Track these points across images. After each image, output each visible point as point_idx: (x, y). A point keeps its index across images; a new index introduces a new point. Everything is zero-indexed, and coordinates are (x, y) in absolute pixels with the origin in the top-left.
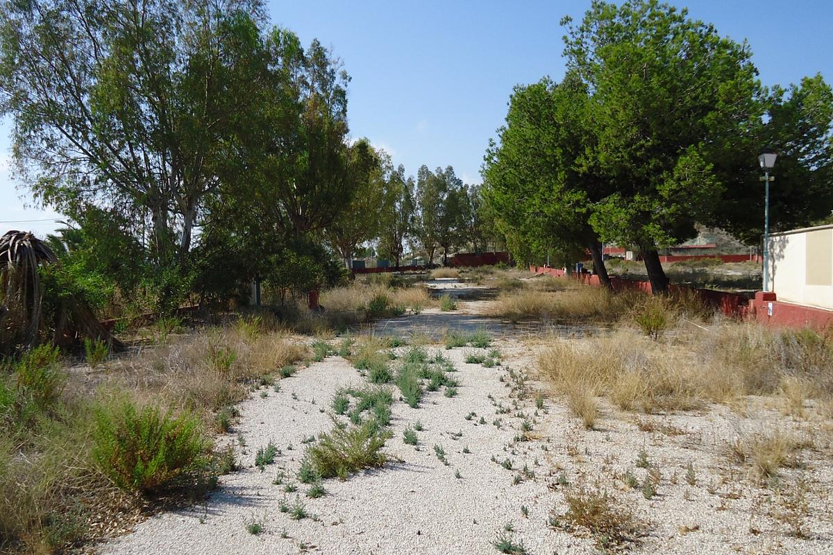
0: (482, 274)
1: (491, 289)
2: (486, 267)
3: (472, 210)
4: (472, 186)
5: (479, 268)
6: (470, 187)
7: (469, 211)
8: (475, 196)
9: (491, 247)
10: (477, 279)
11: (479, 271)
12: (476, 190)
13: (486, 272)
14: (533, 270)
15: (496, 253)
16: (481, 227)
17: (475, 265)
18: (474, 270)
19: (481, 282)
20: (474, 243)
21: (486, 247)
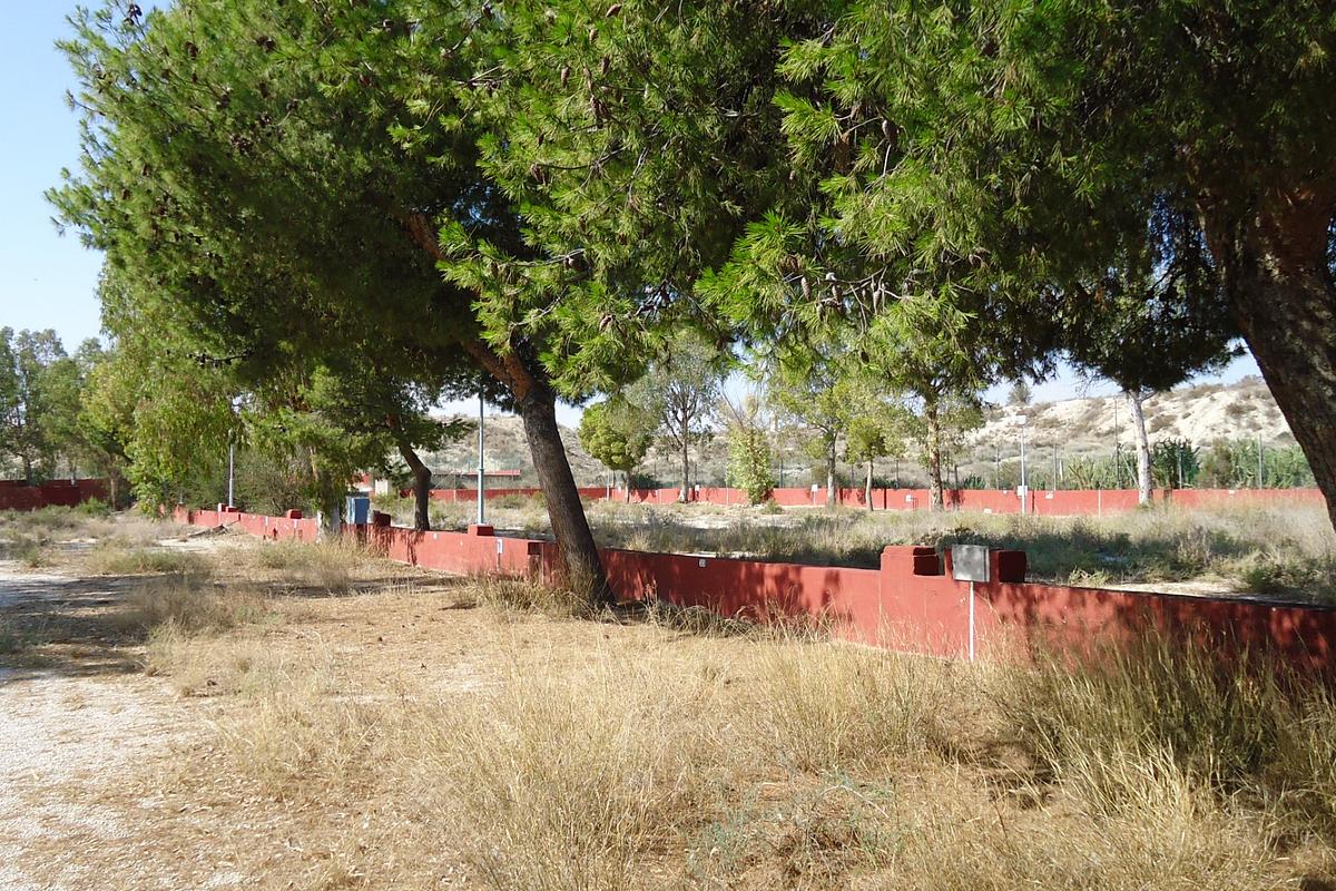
0: (43, 529)
1: (81, 583)
2: (53, 511)
3: (22, 385)
4: (24, 333)
5: (35, 513)
6: (17, 335)
7: (13, 386)
8: (29, 354)
9: (68, 468)
10: (29, 544)
11: (36, 522)
12: (33, 343)
13: (57, 525)
14: (180, 518)
15: (78, 481)
16: (42, 419)
17: (23, 506)
18: (20, 518)
19: (44, 554)
20: (25, 457)
21: (53, 466)
